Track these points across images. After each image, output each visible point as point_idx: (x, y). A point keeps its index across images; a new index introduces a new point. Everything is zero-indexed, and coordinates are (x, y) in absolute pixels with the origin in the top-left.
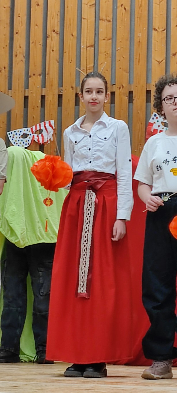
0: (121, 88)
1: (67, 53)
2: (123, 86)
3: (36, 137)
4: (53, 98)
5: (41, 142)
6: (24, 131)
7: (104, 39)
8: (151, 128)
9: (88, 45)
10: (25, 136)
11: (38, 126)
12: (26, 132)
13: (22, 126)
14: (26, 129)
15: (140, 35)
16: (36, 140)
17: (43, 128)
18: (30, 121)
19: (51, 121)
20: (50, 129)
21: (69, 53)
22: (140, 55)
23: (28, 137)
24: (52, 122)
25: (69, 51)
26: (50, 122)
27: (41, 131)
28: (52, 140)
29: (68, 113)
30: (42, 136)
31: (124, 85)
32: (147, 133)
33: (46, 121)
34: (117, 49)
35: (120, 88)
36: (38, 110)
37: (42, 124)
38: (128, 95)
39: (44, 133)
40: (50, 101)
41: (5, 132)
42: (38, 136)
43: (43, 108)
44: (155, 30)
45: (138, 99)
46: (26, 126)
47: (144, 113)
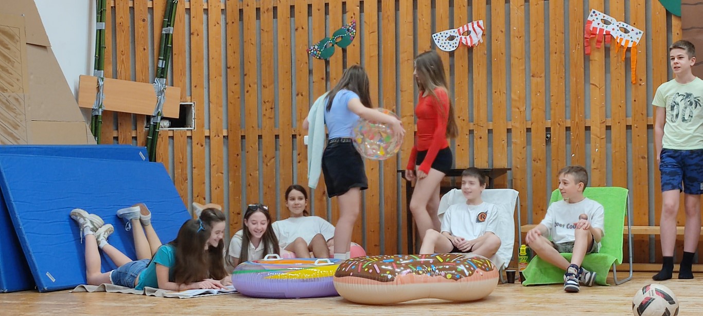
3: (463, 39)
5: (469, 44)
6: (450, 32)
8: (590, 26)
10: (452, 38)
11: (465, 26)
12: (453, 34)
13: (448, 28)
14: (452, 30)
16: (464, 43)
17: (471, 29)
18: (456, 22)
19: (479, 21)
20: (478, 30)
23: (455, 39)
24: (481, 22)
26: (478, 23)
27: (469, 33)
28: (481, 41)
29: (498, 13)
30: (470, 37)
32: (585, 32)
33: (474, 22)
36: (465, 10)
37: (470, 25)
39: (473, 34)
41: (430, 34)
42: (465, 38)
43: (470, 7)
46: (452, 27)
47: (582, 10)
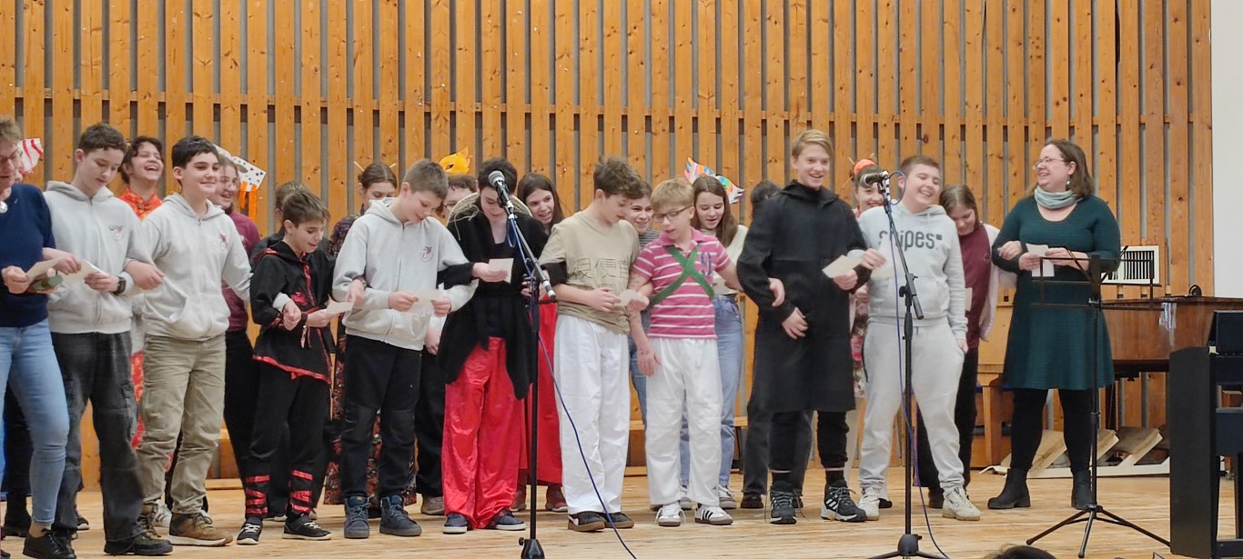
0: (147, 98)
1: (58, 36)
2: (150, 95)
4: (37, 104)
7: (118, 21)
9: (93, 28)
15: (174, 20)
19: (35, 139)
21: (62, 37)
22: (175, 51)
24: (37, 141)
25: (62, 34)
26: (32, 142)
31: (152, 93)
34: (139, 38)
35: (145, 97)
38: (157, 108)
40: (33, 109)
44: (198, 15)
45: (175, 115)
